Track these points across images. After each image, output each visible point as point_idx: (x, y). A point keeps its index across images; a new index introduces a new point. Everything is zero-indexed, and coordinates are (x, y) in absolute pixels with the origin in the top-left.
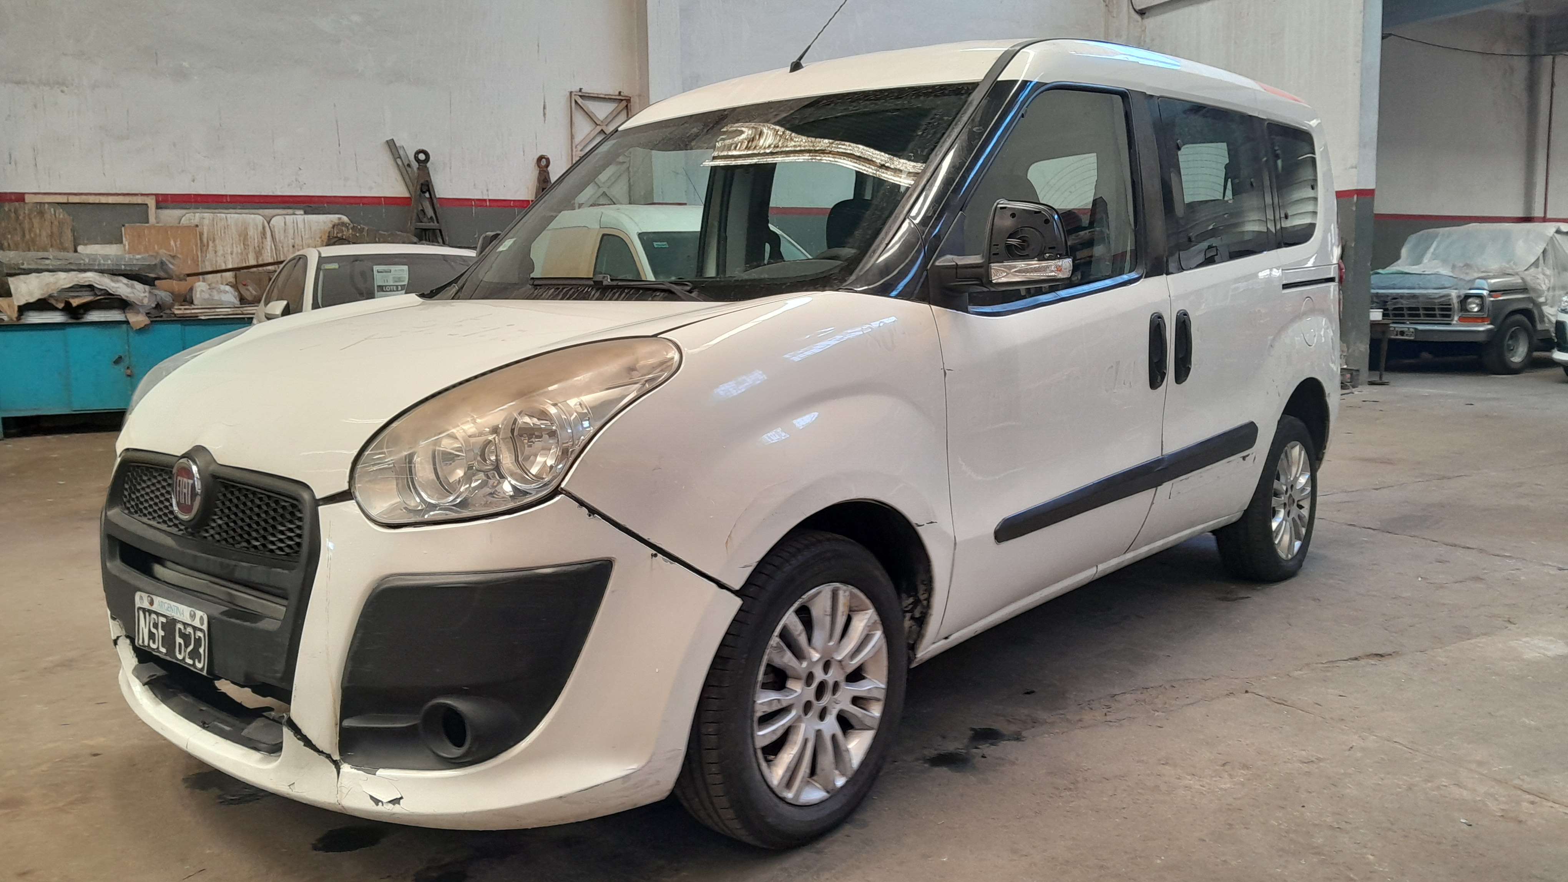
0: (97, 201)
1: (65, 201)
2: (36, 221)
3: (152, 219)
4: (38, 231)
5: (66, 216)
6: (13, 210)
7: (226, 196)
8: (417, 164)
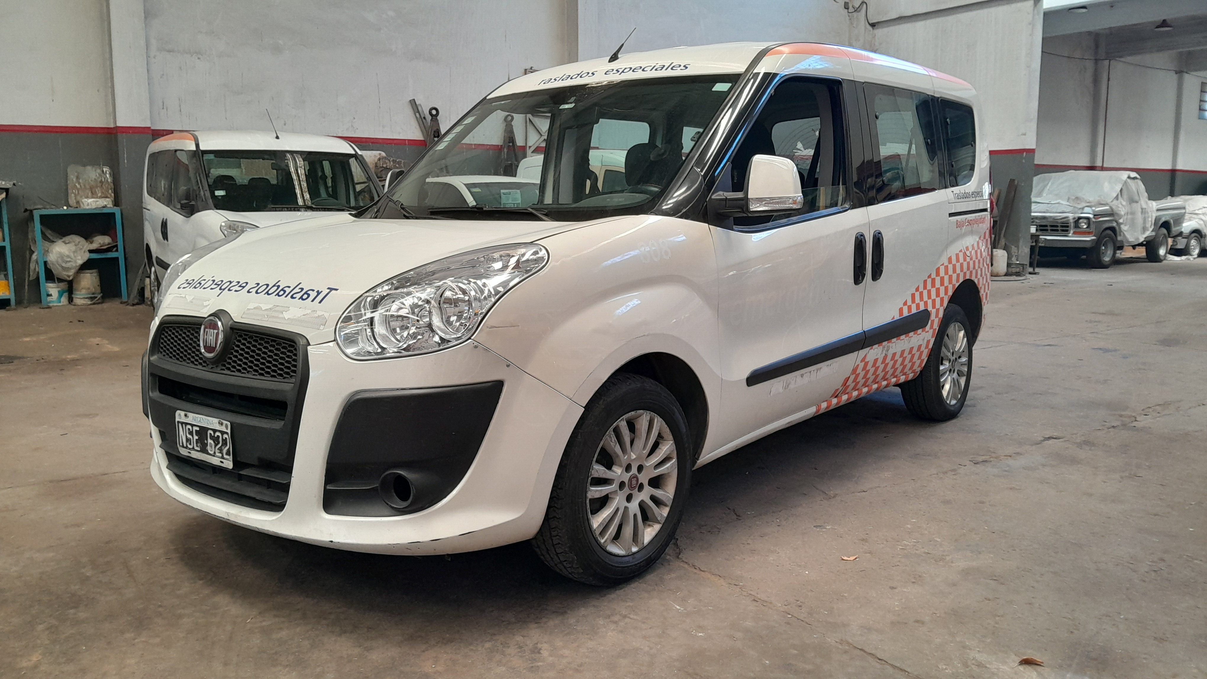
8: (430, 117)
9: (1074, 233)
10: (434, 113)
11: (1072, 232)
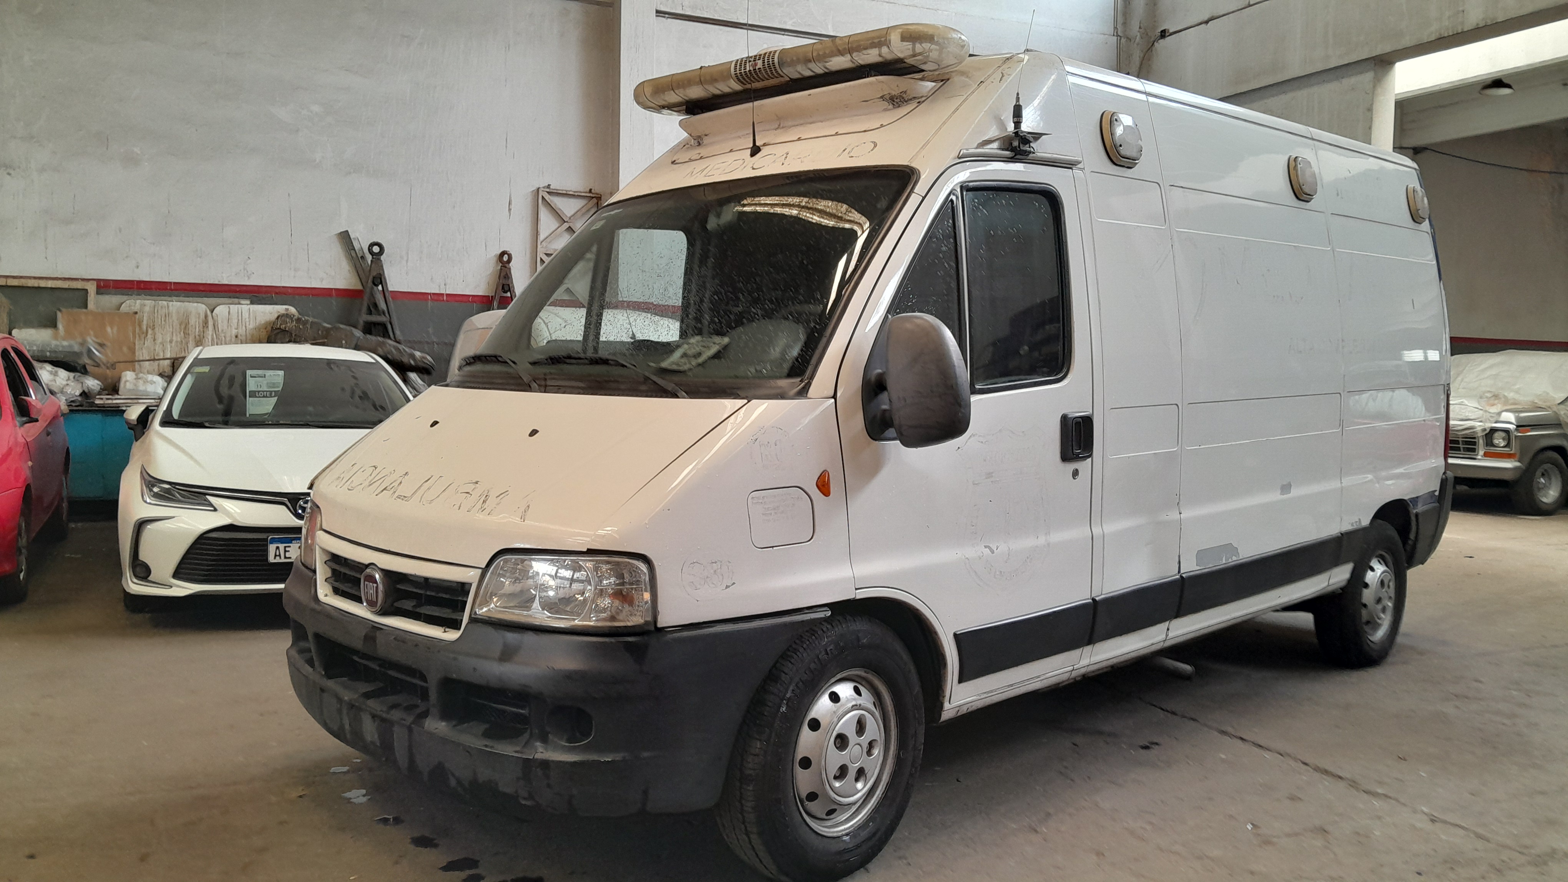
0: (36, 285)
1: (4, 284)
3: (91, 305)
5: (4, 299)
7: (171, 283)
8: (371, 256)
9: (1486, 455)
10: (377, 250)
11: (1481, 453)
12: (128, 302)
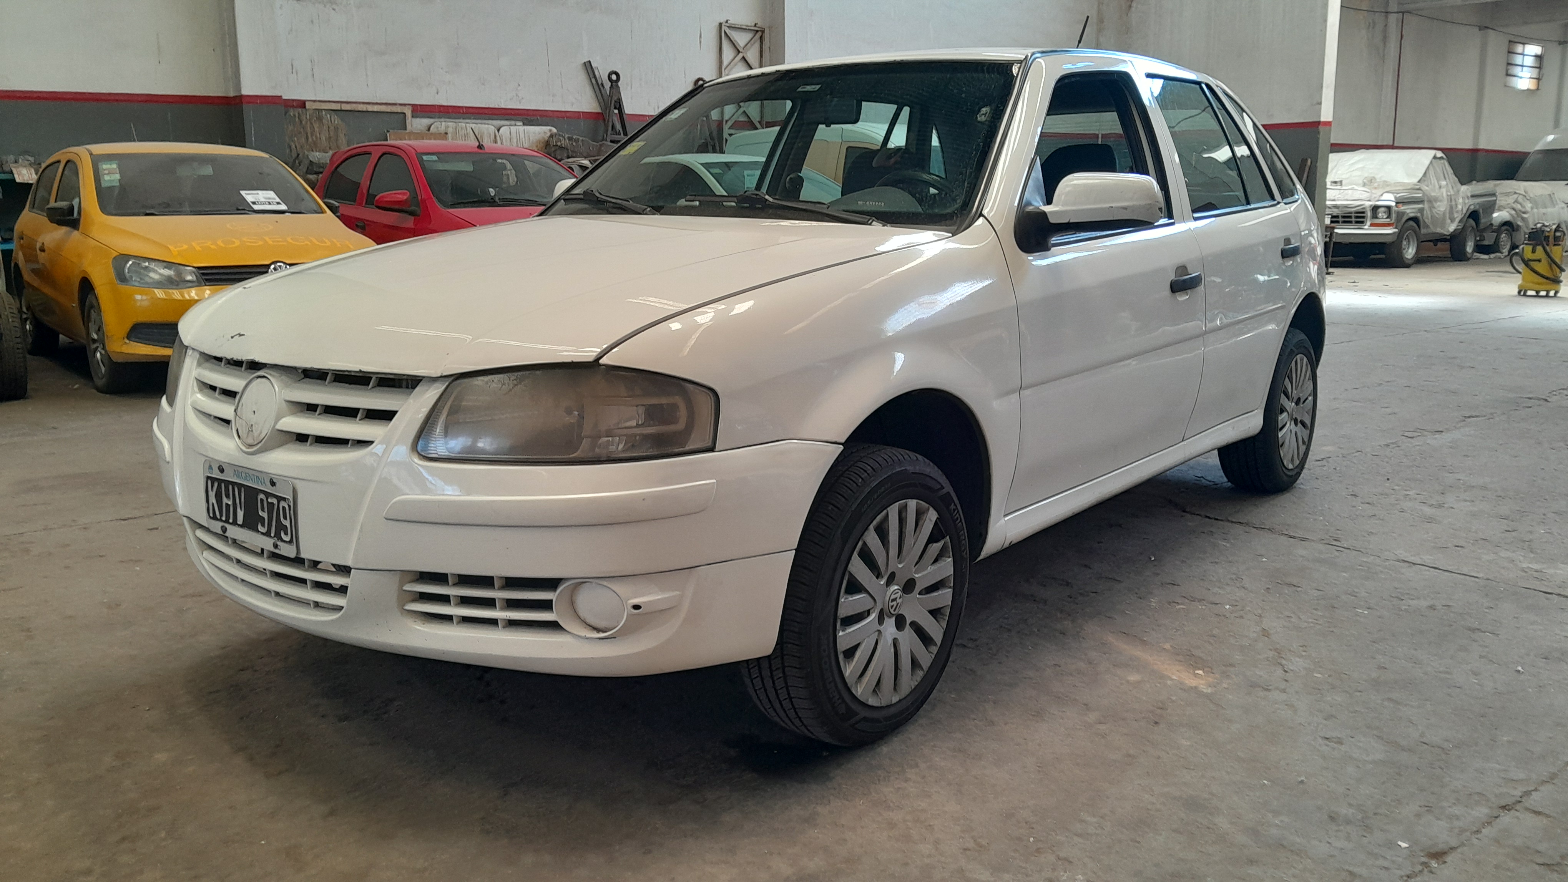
0: (365, 110)
1: (339, 108)
2: (316, 126)
3: (409, 127)
4: (318, 135)
5: (340, 122)
6: (297, 115)
7: (462, 107)
8: (610, 84)
9: (1372, 225)
10: (615, 78)
11: (1368, 223)
12: (435, 123)
